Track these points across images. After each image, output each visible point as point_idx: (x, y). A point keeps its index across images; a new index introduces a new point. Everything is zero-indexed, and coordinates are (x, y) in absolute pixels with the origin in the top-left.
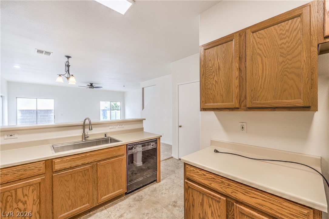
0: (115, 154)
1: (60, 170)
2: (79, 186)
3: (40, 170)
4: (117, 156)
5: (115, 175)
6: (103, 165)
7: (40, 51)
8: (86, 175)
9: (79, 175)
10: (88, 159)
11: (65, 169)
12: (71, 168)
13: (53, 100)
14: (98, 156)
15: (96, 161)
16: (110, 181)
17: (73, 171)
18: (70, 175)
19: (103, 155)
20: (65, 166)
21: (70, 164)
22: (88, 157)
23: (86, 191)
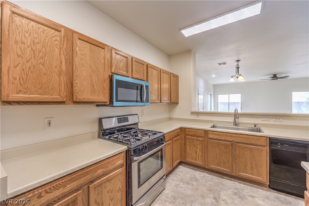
0: (253, 142)
1: (211, 139)
2: (222, 154)
3: (202, 134)
4: (256, 145)
5: (254, 161)
6: (241, 147)
7: (220, 64)
8: (227, 148)
9: (223, 147)
10: (228, 137)
11: (214, 139)
12: (217, 139)
13: (240, 94)
14: (236, 138)
15: (235, 141)
16: (248, 164)
17: (218, 142)
18: (217, 144)
19: (241, 139)
20: (214, 137)
21: (217, 137)
22: (228, 136)
23: (227, 160)
